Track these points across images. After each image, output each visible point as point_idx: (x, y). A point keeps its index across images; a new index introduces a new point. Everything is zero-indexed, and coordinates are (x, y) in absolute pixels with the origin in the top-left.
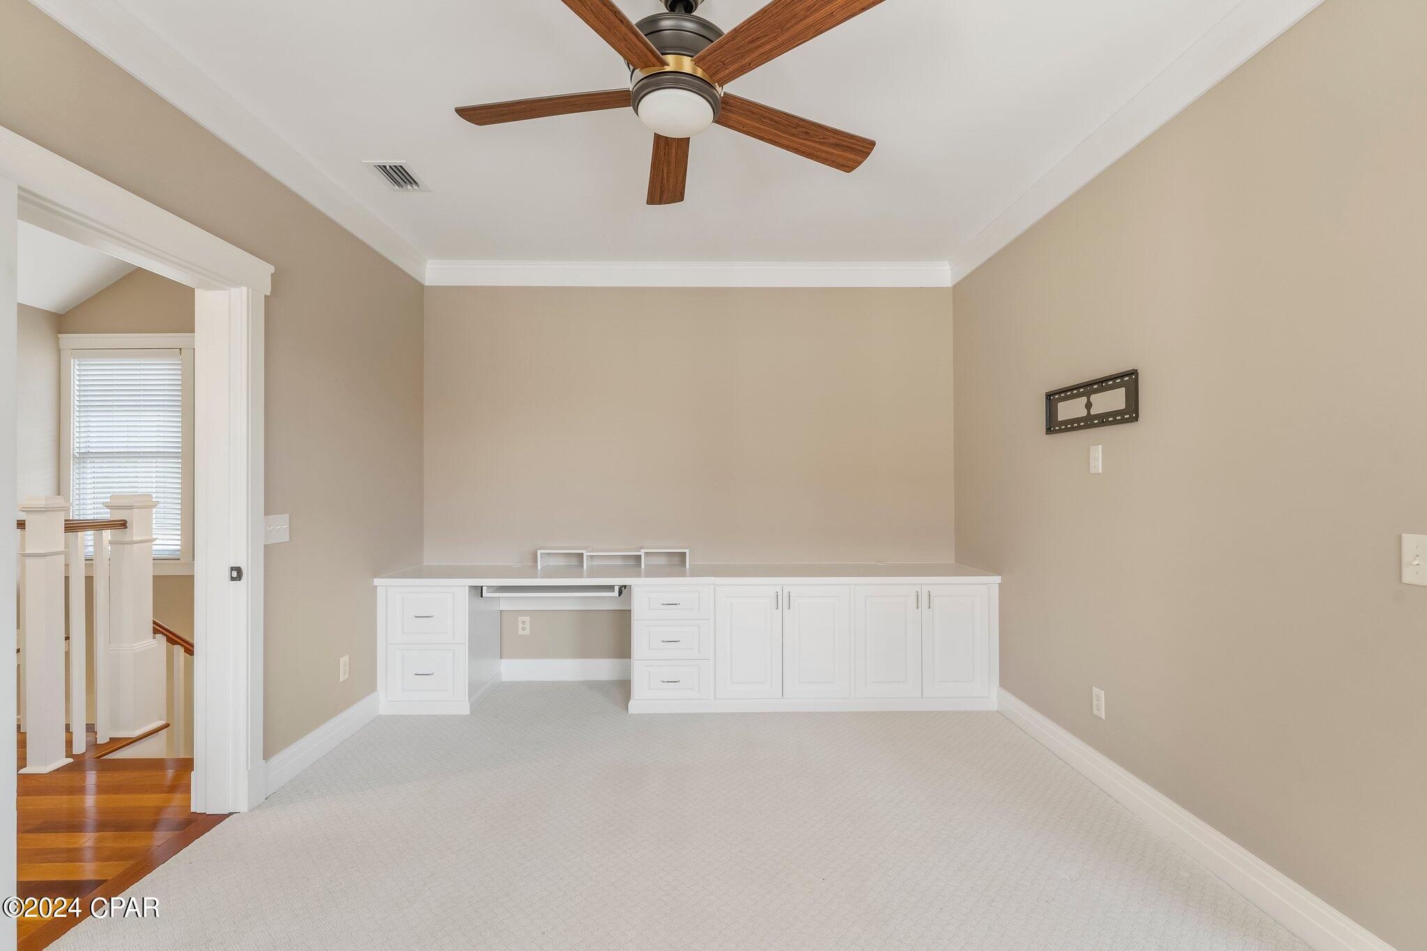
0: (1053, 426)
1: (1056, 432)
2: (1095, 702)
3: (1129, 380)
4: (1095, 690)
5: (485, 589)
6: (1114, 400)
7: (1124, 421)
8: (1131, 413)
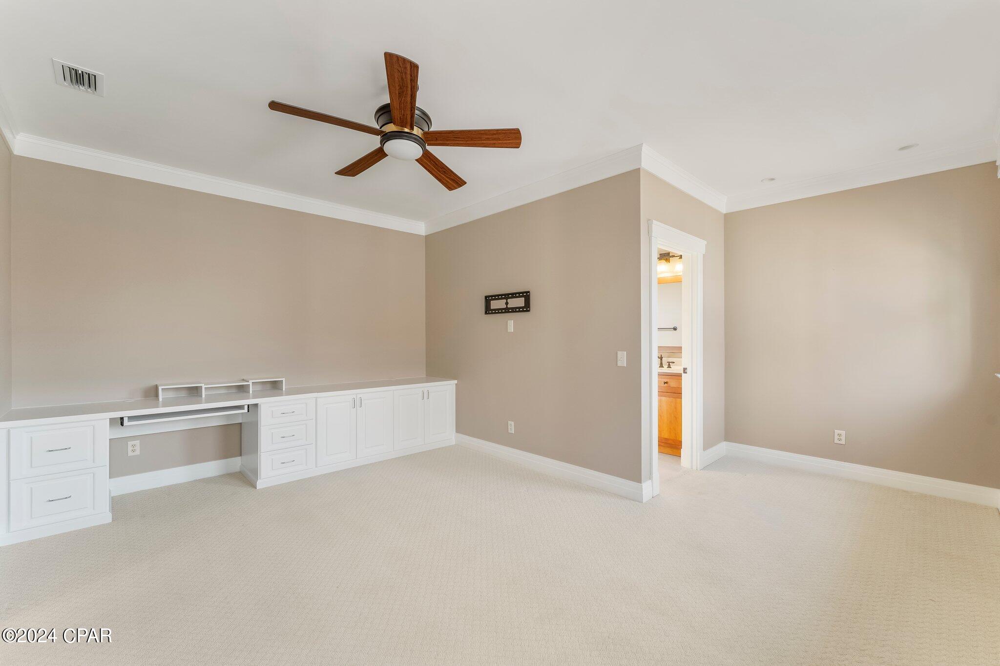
0: (488, 310)
1: (489, 313)
2: (509, 427)
3: (526, 295)
4: (510, 422)
5: (126, 420)
6: (520, 302)
7: (523, 311)
8: (526, 308)
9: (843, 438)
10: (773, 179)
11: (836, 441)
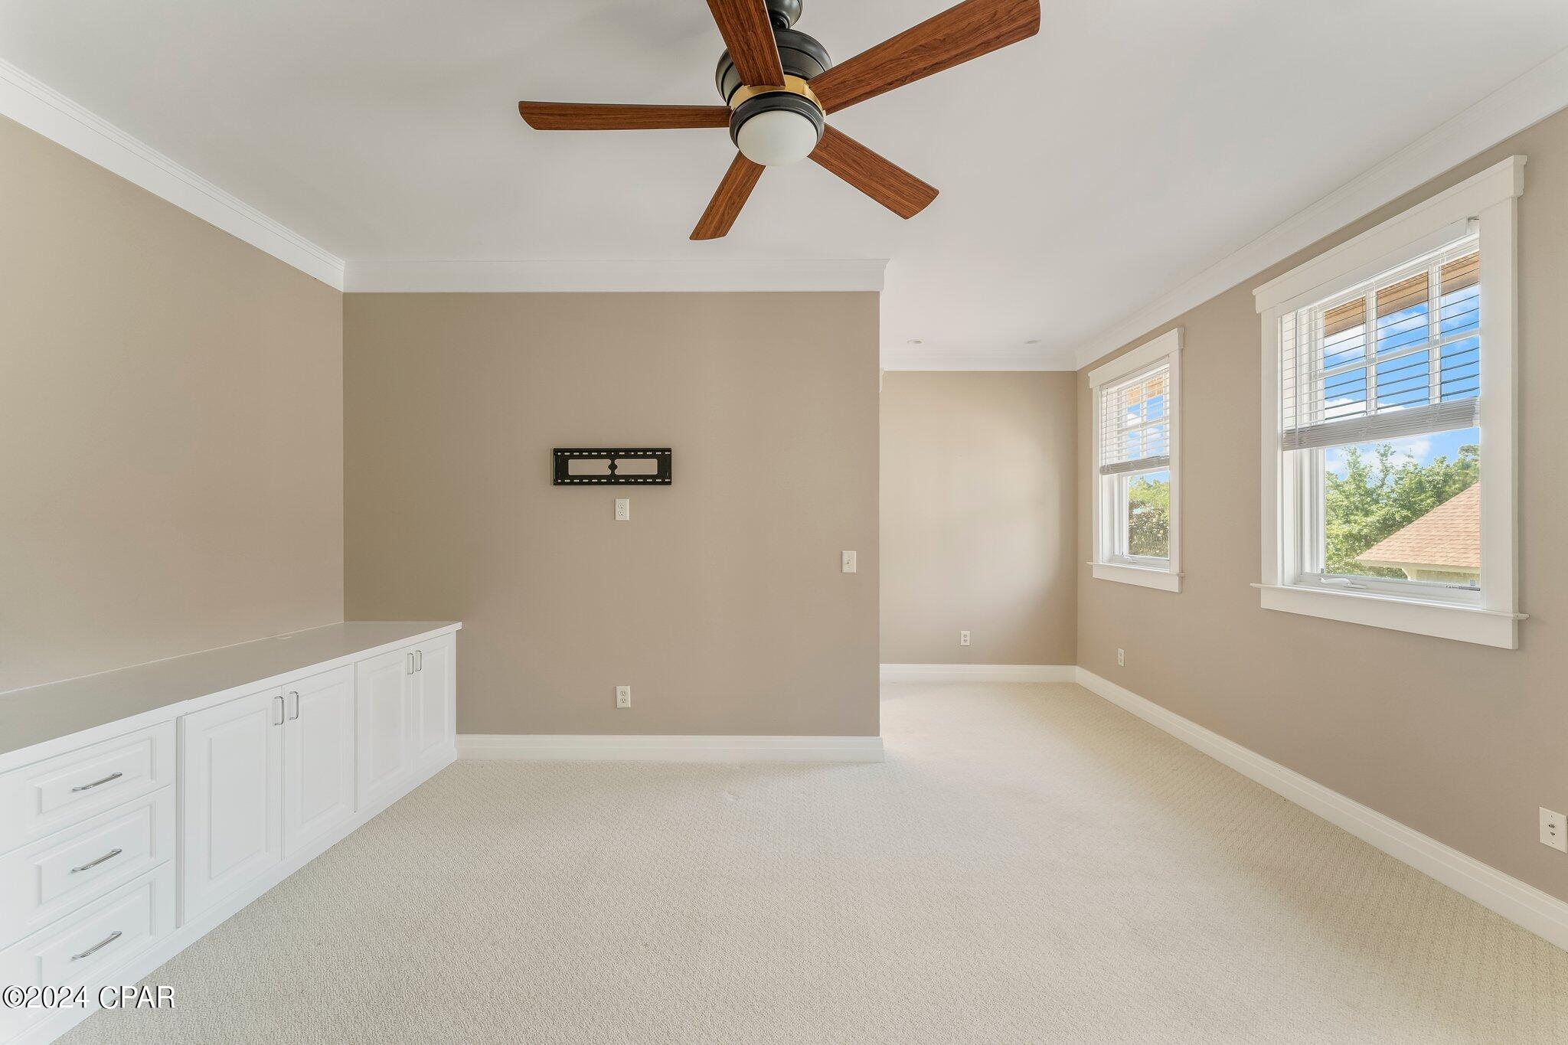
0: (562, 478)
1: (565, 483)
2: (619, 698)
3: (662, 455)
4: (619, 688)
6: (645, 467)
7: (654, 484)
8: (662, 478)
9: (968, 638)
10: (919, 342)
11: (963, 643)
